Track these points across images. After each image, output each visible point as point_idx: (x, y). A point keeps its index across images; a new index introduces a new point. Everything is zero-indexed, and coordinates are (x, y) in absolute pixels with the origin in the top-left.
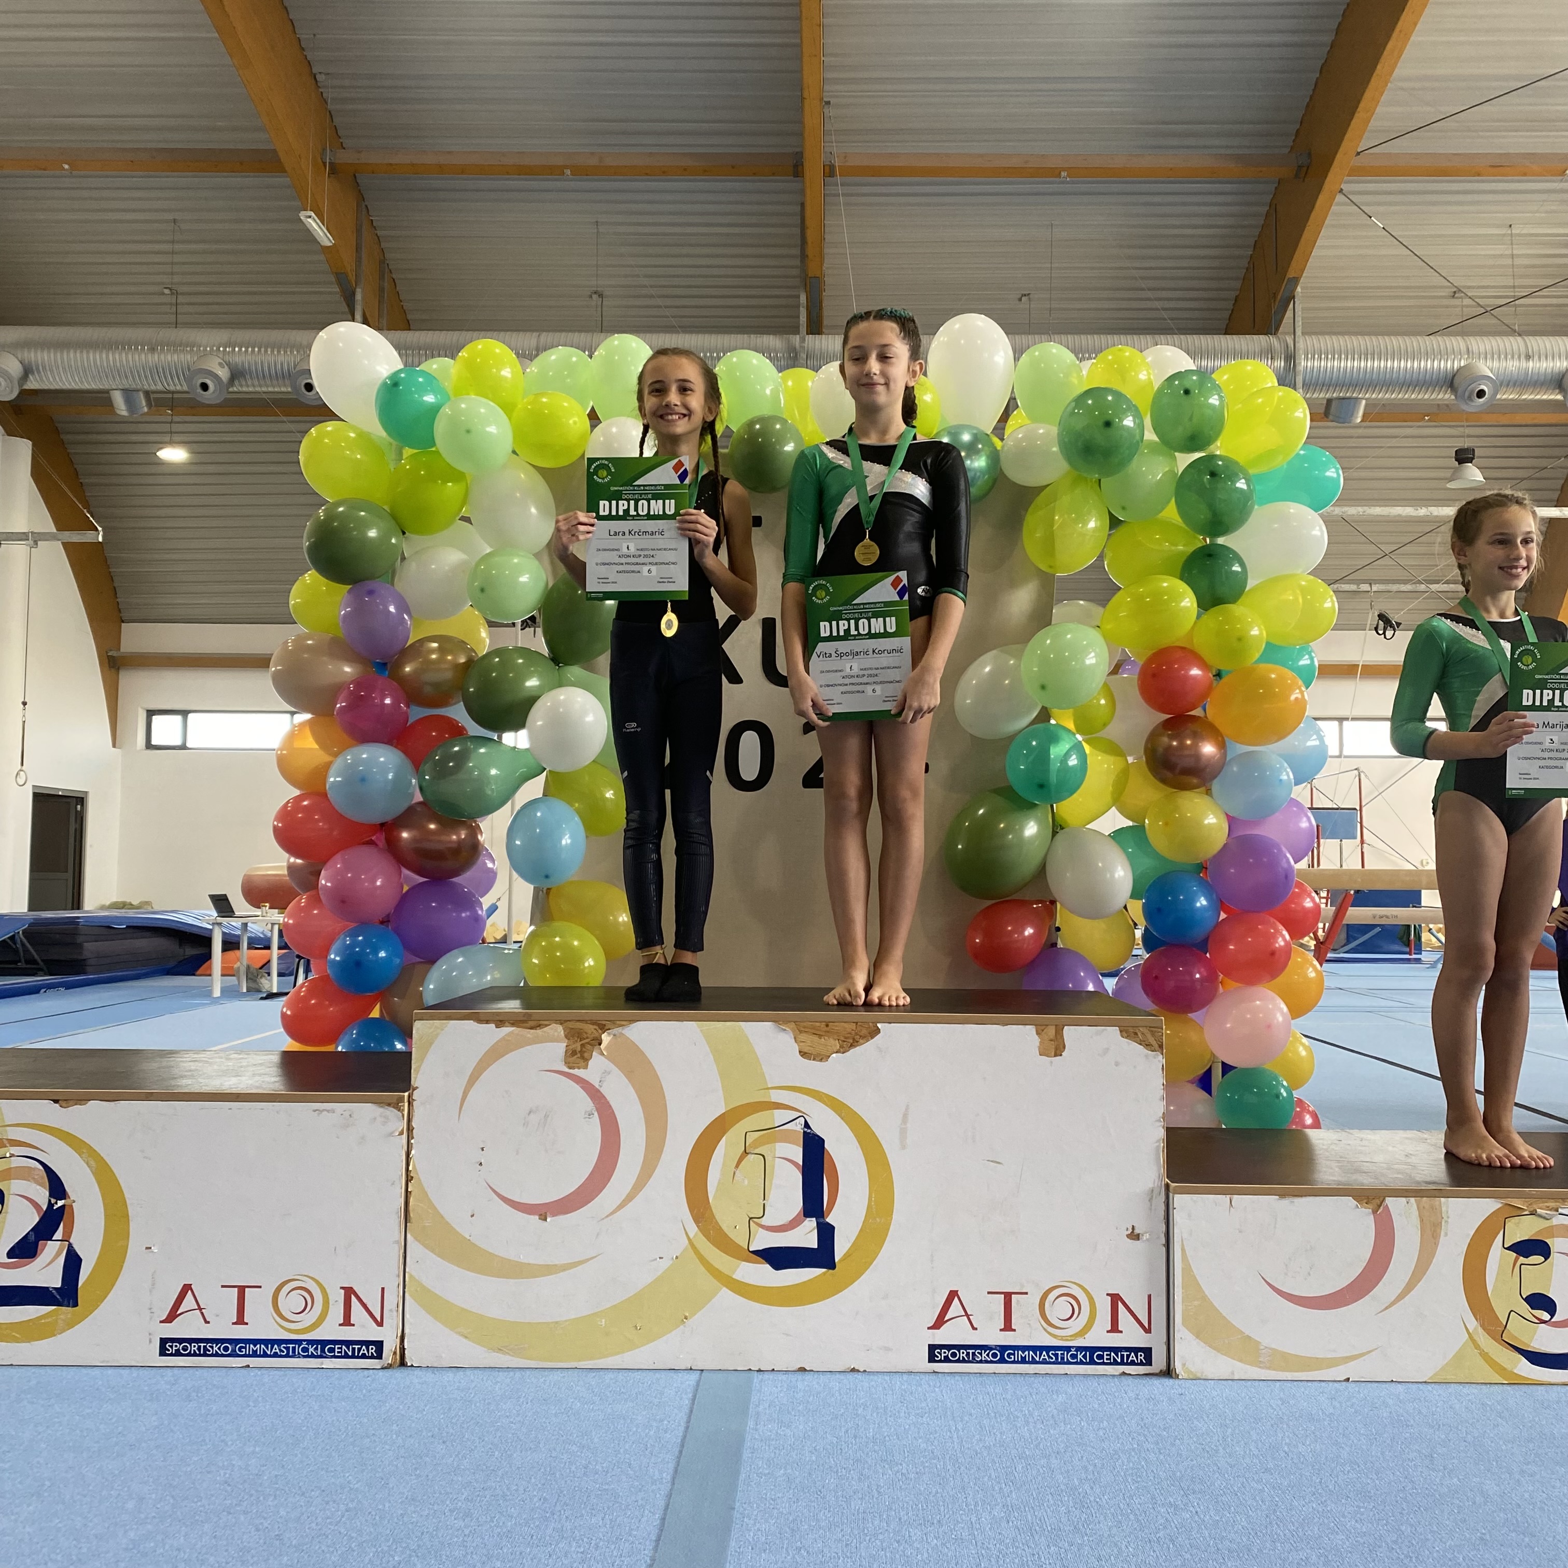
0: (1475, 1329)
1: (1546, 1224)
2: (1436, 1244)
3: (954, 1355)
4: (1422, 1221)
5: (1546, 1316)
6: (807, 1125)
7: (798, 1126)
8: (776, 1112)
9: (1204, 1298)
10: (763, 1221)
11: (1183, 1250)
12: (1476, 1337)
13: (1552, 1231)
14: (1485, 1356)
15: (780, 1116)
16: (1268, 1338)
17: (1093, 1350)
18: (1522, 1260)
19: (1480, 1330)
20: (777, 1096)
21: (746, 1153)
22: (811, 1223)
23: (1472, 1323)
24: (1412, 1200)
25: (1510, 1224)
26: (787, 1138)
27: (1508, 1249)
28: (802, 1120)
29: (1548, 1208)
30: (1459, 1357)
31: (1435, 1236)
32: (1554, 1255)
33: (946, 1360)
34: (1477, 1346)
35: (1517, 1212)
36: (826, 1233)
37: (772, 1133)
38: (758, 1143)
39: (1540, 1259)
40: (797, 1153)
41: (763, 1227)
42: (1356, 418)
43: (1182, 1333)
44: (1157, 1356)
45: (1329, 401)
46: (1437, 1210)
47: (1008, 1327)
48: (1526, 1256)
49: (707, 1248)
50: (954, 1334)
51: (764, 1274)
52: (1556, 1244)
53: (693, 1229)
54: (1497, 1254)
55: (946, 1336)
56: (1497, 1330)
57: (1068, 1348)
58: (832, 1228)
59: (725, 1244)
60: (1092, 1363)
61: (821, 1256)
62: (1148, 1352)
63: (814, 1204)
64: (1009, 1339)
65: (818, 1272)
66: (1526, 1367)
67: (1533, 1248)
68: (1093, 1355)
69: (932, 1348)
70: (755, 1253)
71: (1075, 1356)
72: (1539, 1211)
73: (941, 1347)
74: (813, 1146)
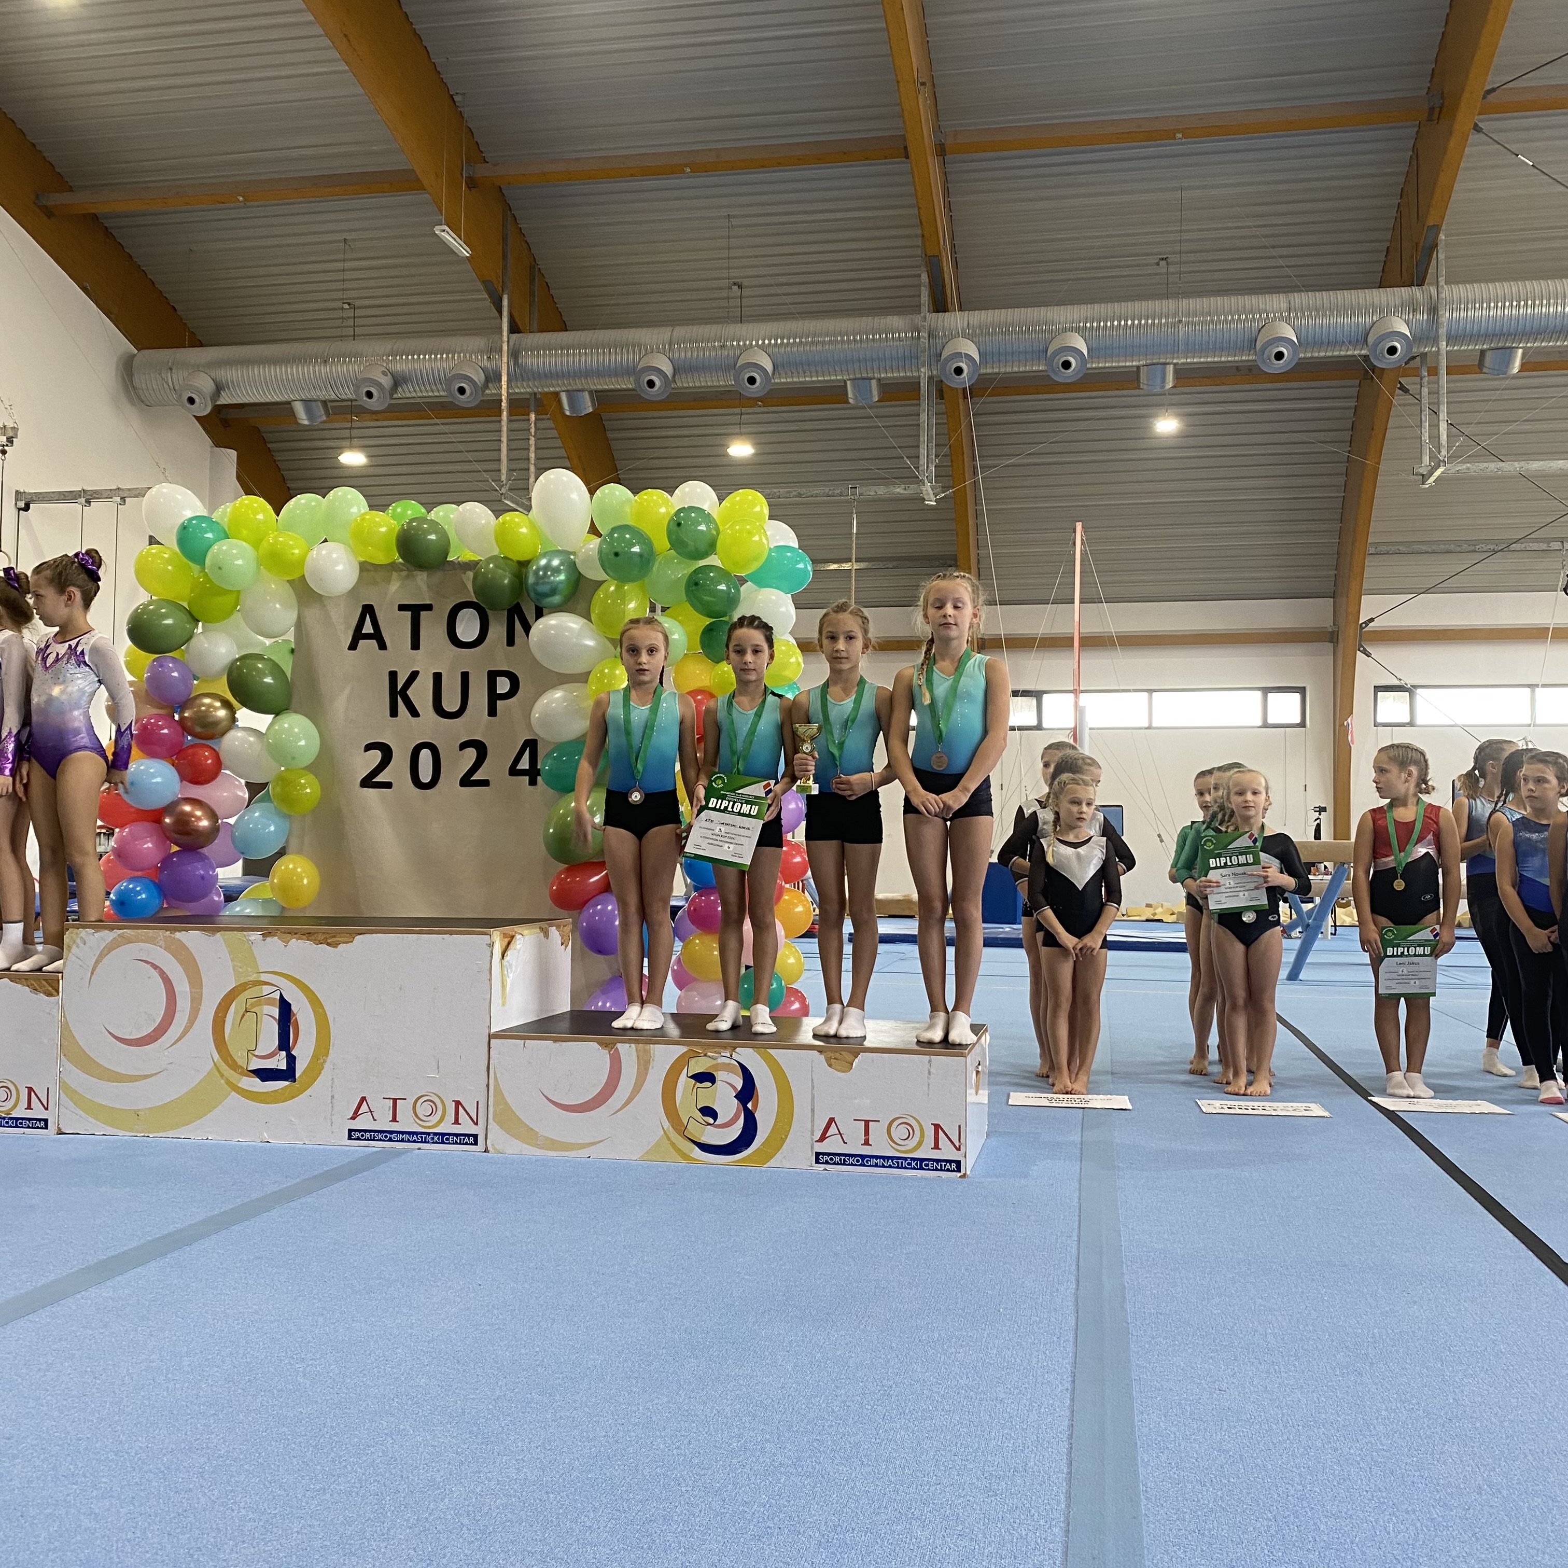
0: (668, 1128)
1: (714, 1062)
2: (647, 1074)
3: (362, 1136)
5: (711, 1121)
6: (281, 995)
7: (277, 996)
8: (264, 987)
9: (506, 1103)
10: (256, 1053)
11: (495, 1073)
12: (668, 1134)
13: (718, 1067)
14: (673, 1145)
15: (266, 990)
16: (545, 1131)
17: (443, 1135)
18: (698, 1085)
19: (671, 1128)
20: (264, 978)
21: (246, 1011)
22: (284, 1053)
23: (667, 1125)
24: (633, 1045)
25: (692, 1062)
26: (270, 1002)
27: (691, 1077)
28: (278, 993)
29: (715, 1052)
30: (658, 1145)
31: (647, 1070)
32: (718, 1083)
33: (358, 1139)
34: (669, 1139)
35: (697, 1055)
36: (291, 1060)
37: (261, 1000)
38: (253, 1005)
39: (709, 1084)
40: (276, 1012)
41: (257, 1056)
42: (1513, 368)
43: (493, 1125)
44: (481, 1140)
45: (1483, 352)
46: (647, 1052)
47: (394, 1119)
48: (701, 1083)
49: (224, 1068)
50: (363, 1123)
51: (256, 1084)
52: (720, 1075)
53: (216, 1056)
54: (683, 1081)
55: (358, 1124)
56: (681, 1128)
57: (429, 1134)
58: (295, 1058)
59: (234, 1066)
60: (443, 1142)
61: (288, 1074)
62: (475, 1137)
63: (284, 1044)
64: (395, 1127)
65: (287, 1083)
66: (697, 1153)
67: (705, 1077)
68: (443, 1138)
69: (350, 1131)
70: (250, 1071)
71: (433, 1139)
72: (709, 1054)
73: (356, 1131)
74: (285, 1007)
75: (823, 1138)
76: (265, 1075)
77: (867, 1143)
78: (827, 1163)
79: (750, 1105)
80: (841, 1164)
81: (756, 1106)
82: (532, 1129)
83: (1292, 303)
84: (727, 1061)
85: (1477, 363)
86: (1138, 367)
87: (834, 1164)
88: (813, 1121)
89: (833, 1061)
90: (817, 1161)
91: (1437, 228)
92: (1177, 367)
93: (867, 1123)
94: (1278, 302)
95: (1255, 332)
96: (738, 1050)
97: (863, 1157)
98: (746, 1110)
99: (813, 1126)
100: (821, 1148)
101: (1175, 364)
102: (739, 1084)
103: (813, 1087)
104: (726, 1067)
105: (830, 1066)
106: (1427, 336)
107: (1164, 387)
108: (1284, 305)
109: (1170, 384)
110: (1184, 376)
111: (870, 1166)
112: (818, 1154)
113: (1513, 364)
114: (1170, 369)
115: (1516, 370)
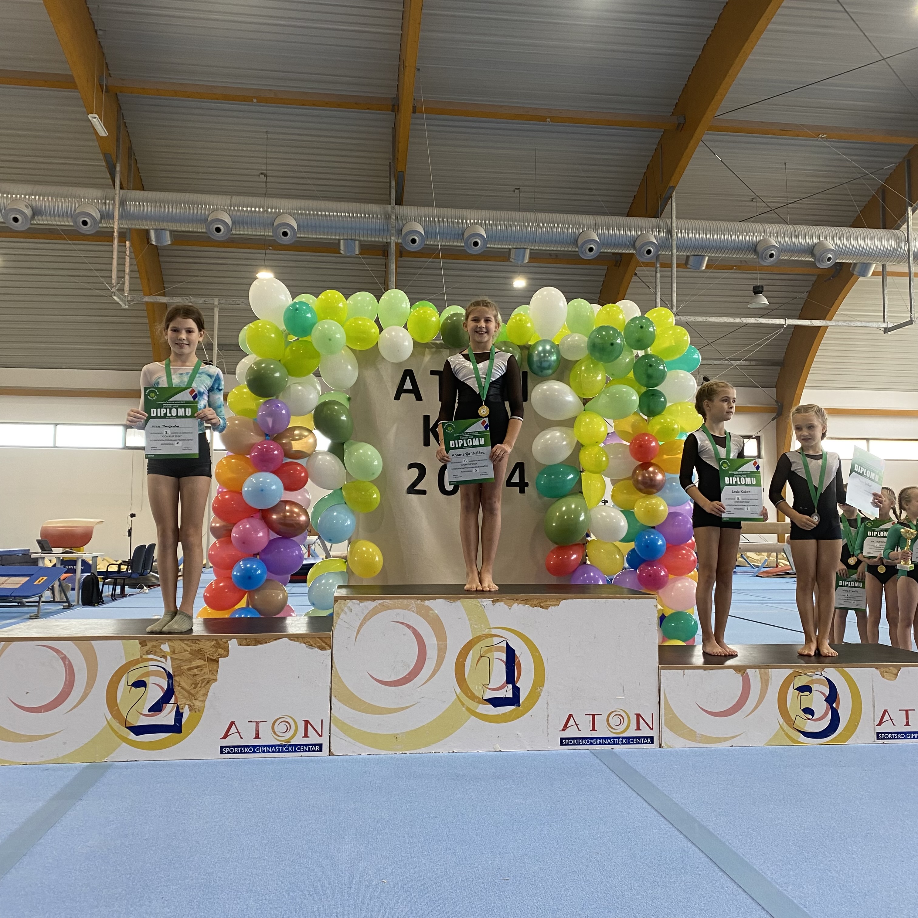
0: (783, 723)
1: (811, 678)
2: (767, 689)
3: (571, 742)
4: (761, 679)
5: (810, 717)
7: (504, 644)
8: (494, 638)
9: (674, 714)
10: (489, 687)
11: (665, 693)
12: (783, 727)
13: (813, 682)
14: (787, 734)
15: (496, 640)
16: (700, 730)
17: (629, 738)
18: (801, 694)
19: (784, 723)
20: (494, 632)
21: (481, 656)
22: (510, 686)
23: (782, 721)
24: (757, 670)
25: (796, 679)
26: (499, 649)
27: (796, 689)
28: (505, 642)
29: (811, 672)
30: (776, 734)
31: (767, 685)
32: (814, 692)
33: (568, 744)
34: (783, 730)
35: (799, 674)
36: (516, 690)
37: (493, 648)
38: (486, 652)
39: (808, 693)
40: (504, 657)
41: (490, 689)
42: (702, 267)
43: (664, 728)
44: (656, 740)
45: (688, 257)
46: (767, 674)
47: (594, 729)
48: (803, 692)
49: (465, 699)
50: (571, 733)
51: (490, 709)
52: (814, 687)
53: (458, 690)
54: (791, 692)
55: (568, 734)
56: (791, 724)
57: (619, 738)
58: (519, 688)
59: (473, 697)
60: (629, 743)
61: (514, 701)
62: (652, 738)
63: (511, 678)
64: (594, 734)
65: (513, 707)
66: (802, 738)
67: (805, 689)
68: (629, 740)
69: (562, 739)
70: (486, 700)
71: (622, 741)
72: (808, 673)
73: (565, 739)
74: (510, 653)
75: (880, 724)
76: (496, 702)
77: (907, 724)
78: (884, 738)
79: (834, 705)
80: (893, 739)
81: (838, 705)
82: (692, 730)
83: (597, 220)
84: (819, 677)
85: (684, 262)
86: (510, 249)
87: (888, 739)
88: (874, 713)
89: (885, 673)
90: (878, 738)
91: (673, 188)
92: (532, 251)
93: (907, 711)
94: (588, 220)
95: (577, 235)
96: (825, 670)
97: (905, 733)
98: (832, 708)
99: (874, 716)
100: (880, 729)
101: (531, 249)
102: (827, 692)
103: (873, 691)
104: (818, 681)
105: (883, 677)
106: (665, 244)
107: (523, 262)
108: (592, 222)
109: (526, 260)
110: (535, 256)
111: (910, 738)
112: (878, 734)
113: (703, 264)
114: (528, 252)
115: (704, 268)
